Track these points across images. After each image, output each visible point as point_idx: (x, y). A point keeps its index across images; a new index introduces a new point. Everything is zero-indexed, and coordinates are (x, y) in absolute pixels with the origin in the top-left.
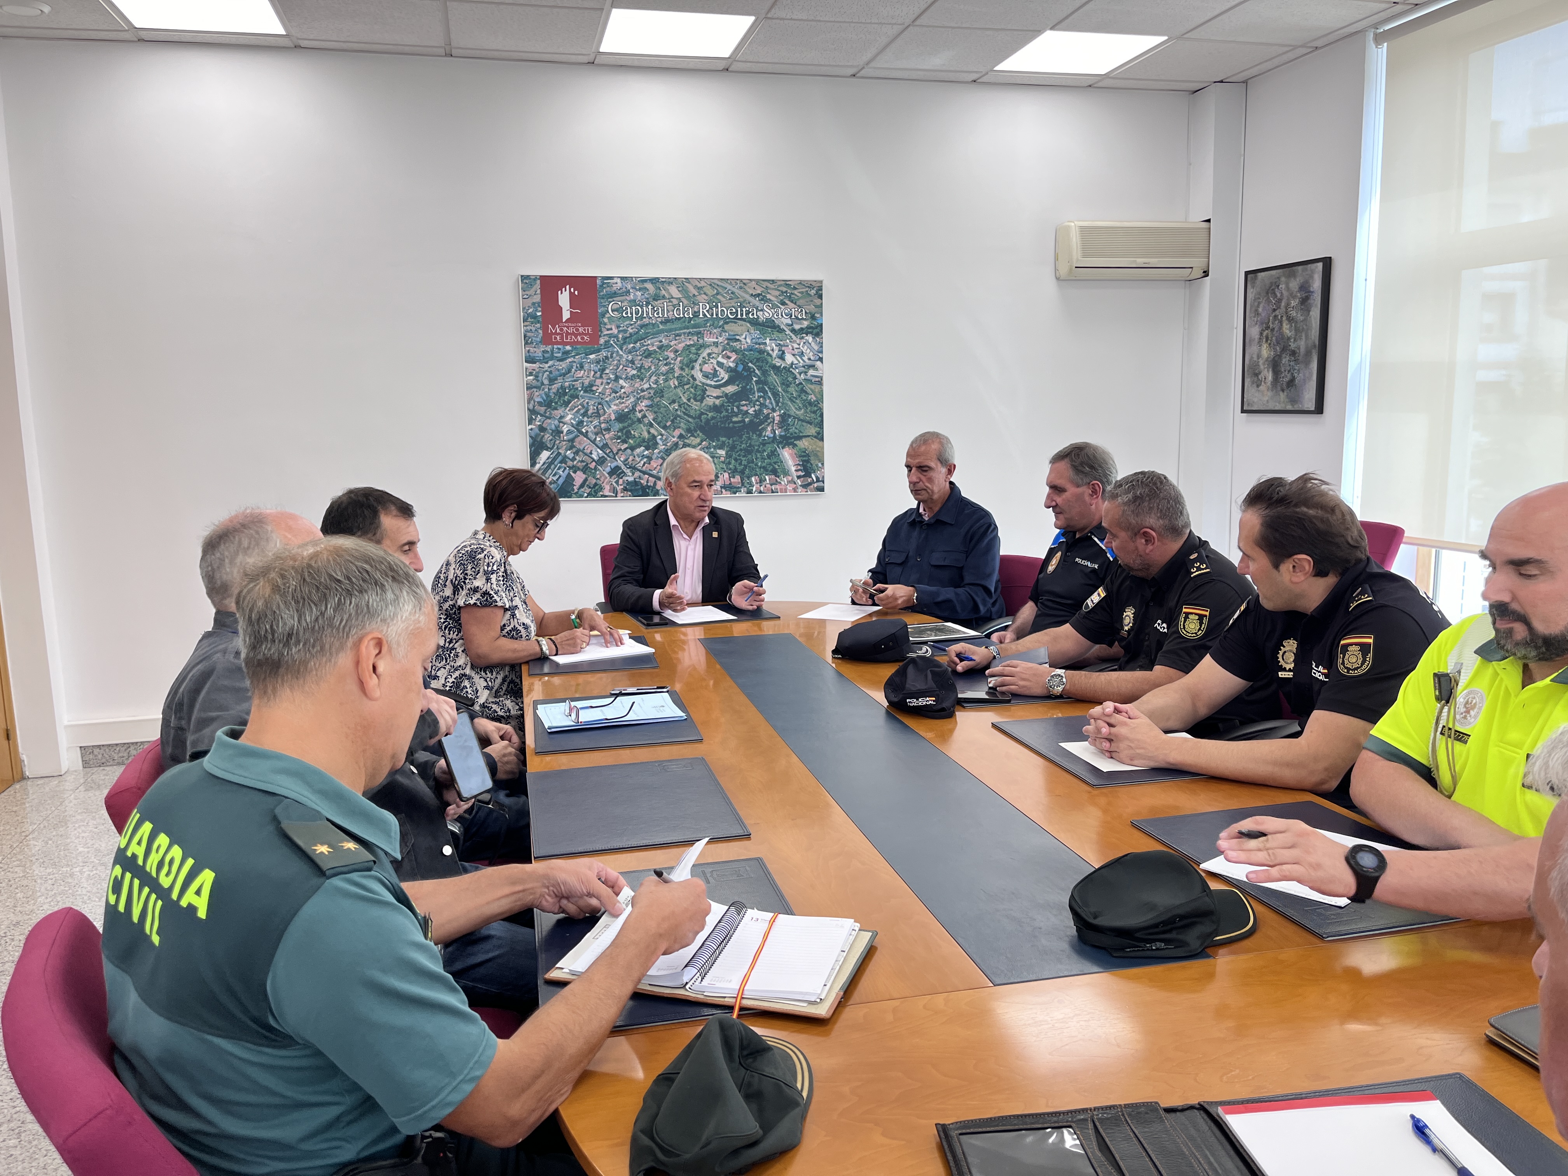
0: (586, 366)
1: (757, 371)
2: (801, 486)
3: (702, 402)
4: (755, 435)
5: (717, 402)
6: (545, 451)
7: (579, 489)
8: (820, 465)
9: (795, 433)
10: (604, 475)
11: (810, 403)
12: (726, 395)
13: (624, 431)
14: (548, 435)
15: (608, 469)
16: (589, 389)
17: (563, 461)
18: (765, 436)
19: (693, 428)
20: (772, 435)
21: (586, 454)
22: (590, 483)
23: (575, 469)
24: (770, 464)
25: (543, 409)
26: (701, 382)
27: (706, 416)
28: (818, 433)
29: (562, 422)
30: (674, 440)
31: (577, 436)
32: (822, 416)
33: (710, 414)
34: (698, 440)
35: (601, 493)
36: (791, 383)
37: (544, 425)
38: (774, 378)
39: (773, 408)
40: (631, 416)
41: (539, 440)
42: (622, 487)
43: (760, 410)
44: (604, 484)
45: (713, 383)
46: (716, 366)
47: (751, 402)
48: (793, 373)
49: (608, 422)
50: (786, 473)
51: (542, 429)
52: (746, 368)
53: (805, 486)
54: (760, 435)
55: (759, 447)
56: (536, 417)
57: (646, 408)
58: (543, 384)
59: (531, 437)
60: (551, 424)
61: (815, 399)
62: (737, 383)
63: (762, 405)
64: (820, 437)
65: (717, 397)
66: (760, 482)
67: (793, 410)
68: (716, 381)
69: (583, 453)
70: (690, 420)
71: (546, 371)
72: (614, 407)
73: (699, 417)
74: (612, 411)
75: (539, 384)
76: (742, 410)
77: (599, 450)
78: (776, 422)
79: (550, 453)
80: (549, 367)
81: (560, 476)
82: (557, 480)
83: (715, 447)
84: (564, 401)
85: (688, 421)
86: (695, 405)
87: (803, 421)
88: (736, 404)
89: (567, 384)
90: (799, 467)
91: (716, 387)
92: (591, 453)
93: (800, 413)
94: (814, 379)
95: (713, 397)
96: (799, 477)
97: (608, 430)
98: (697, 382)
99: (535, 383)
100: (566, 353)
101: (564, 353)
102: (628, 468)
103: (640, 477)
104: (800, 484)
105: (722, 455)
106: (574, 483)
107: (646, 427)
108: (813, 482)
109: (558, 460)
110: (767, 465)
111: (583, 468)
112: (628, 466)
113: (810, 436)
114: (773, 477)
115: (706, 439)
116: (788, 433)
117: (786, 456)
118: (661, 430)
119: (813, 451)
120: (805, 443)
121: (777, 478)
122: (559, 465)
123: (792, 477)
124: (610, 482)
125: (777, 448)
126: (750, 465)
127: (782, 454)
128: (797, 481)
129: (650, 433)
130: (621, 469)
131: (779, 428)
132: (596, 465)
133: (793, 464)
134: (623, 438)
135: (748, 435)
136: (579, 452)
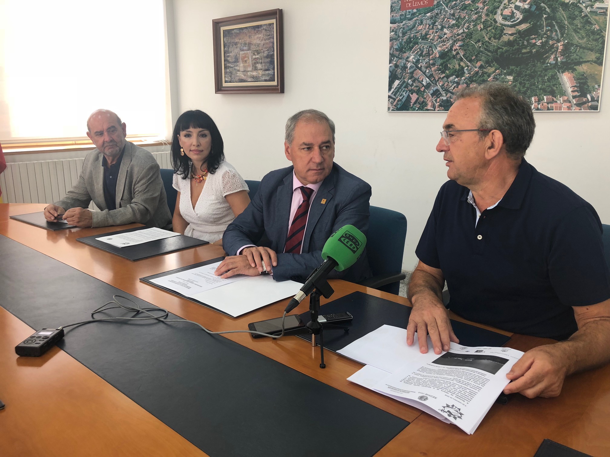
0: (424, 22)
1: (547, 10)
2: (575, 104)
3: (499, 40)
4: (539, 63)
5: (511, 38)
6: (397, 80)
7: (413, 105)
8: (596, 86)
9: (576, 59)
10: (428, 95)
11: (593, 32)
12: (519, 32)
13: (444, 65)
14: (399, 70)
15: (431, 92)
16: (425, 38)
17: (406, 87)
18: (548, 63)
19: (490, 60)
20: (554, 62)
22: (420, 101)
23: (412, 92)
24: (549, 86)
25: (398, 53)
26: (500, 24)
27: (501, 50)
28: (598, 59)
29: (408, 61)
30: (476, 69)
31: (415, 70)
32: (603, 43)
33: (505, 48)
34: (493, 69)
35: (426, 108)
36: (577, 17)
37: (398, 64)
38: (562, 14)
39: (558, 39)
40: (449, 54)
41: (394, 73)
42: (439, 104)
43: (547, 42)
44: (428, 102)
45: (510, 23)
46: (514, 10)
47: (539, 35)
48: (580, 8)
49: (434, 59)
50: (563, 93)
51: (396, 66)
52: (539, 8)
53: (579, 105)
54: (544, 63)
55: (542, 72)
56: (394, 59)
57: (459, 48)
58: (399, 37)
59: (390, 71)
60: (401, 63)
61: (598, 28)
62: (529, 21)
63: (549, 38)
64: (599, 62)
65: (512, 35)
66: (538, 102)
67: (576, 39)
68: (512, 22)
69: (418, 81)
70: (489, 54)
71: (401, 28)
72: (439, 49)
73: (496, 51)
74: (437, 52)
75: (397, 37)
76: (531, 43)
77: (427, 79)
78: (559, 51)
79: (399, 81)
80: (403, 25)
81: (404, 96)
82: (402, 99)
83: (506, 74)
84: (410, 47)
85: (488, 55)
86: (494, 42)
87: (584, 48)
88: (526, 38)
89: (412, 35)
90: (576, 89)
91: (512, 26)
92: (422, 81)
93: (583, 42)
94: (599, 11)
95: (509, 35)
96: (574, 97)
97: (434, 64)
98: (498, 24)
99: (395, 37)
100: (413, 14)
101: (412, 15)
102: (444, 91)
103: (450, 97)
104: (575, 102)
105: (510, 80)
106: (411, 101)
107: (458, 61)
108: (588, 101)
109: (404, 86)
110: (547, 87)
111: (417, 91)
112: (444, 89)
113: (590, 61)
114: (550, 97)
115: (500, 68)
116: (569, 60)
117: (565, 80)
118: (468, 63)
119: (591, 74)
120: (584, 68)
121: (554, 98)
122: (404, 89)
123: (567, 97)
124: (432, 100)
125: (558, 73)
126: (532, 87)
127: (561, 78)
128: (572, 100)
129: (461, 65)
130: (439, 91)
131: (562, 56)
132: (424, 89)
133: (570, 86)
134: (442, 70)
135: (533, 63)
136: (415, 80)
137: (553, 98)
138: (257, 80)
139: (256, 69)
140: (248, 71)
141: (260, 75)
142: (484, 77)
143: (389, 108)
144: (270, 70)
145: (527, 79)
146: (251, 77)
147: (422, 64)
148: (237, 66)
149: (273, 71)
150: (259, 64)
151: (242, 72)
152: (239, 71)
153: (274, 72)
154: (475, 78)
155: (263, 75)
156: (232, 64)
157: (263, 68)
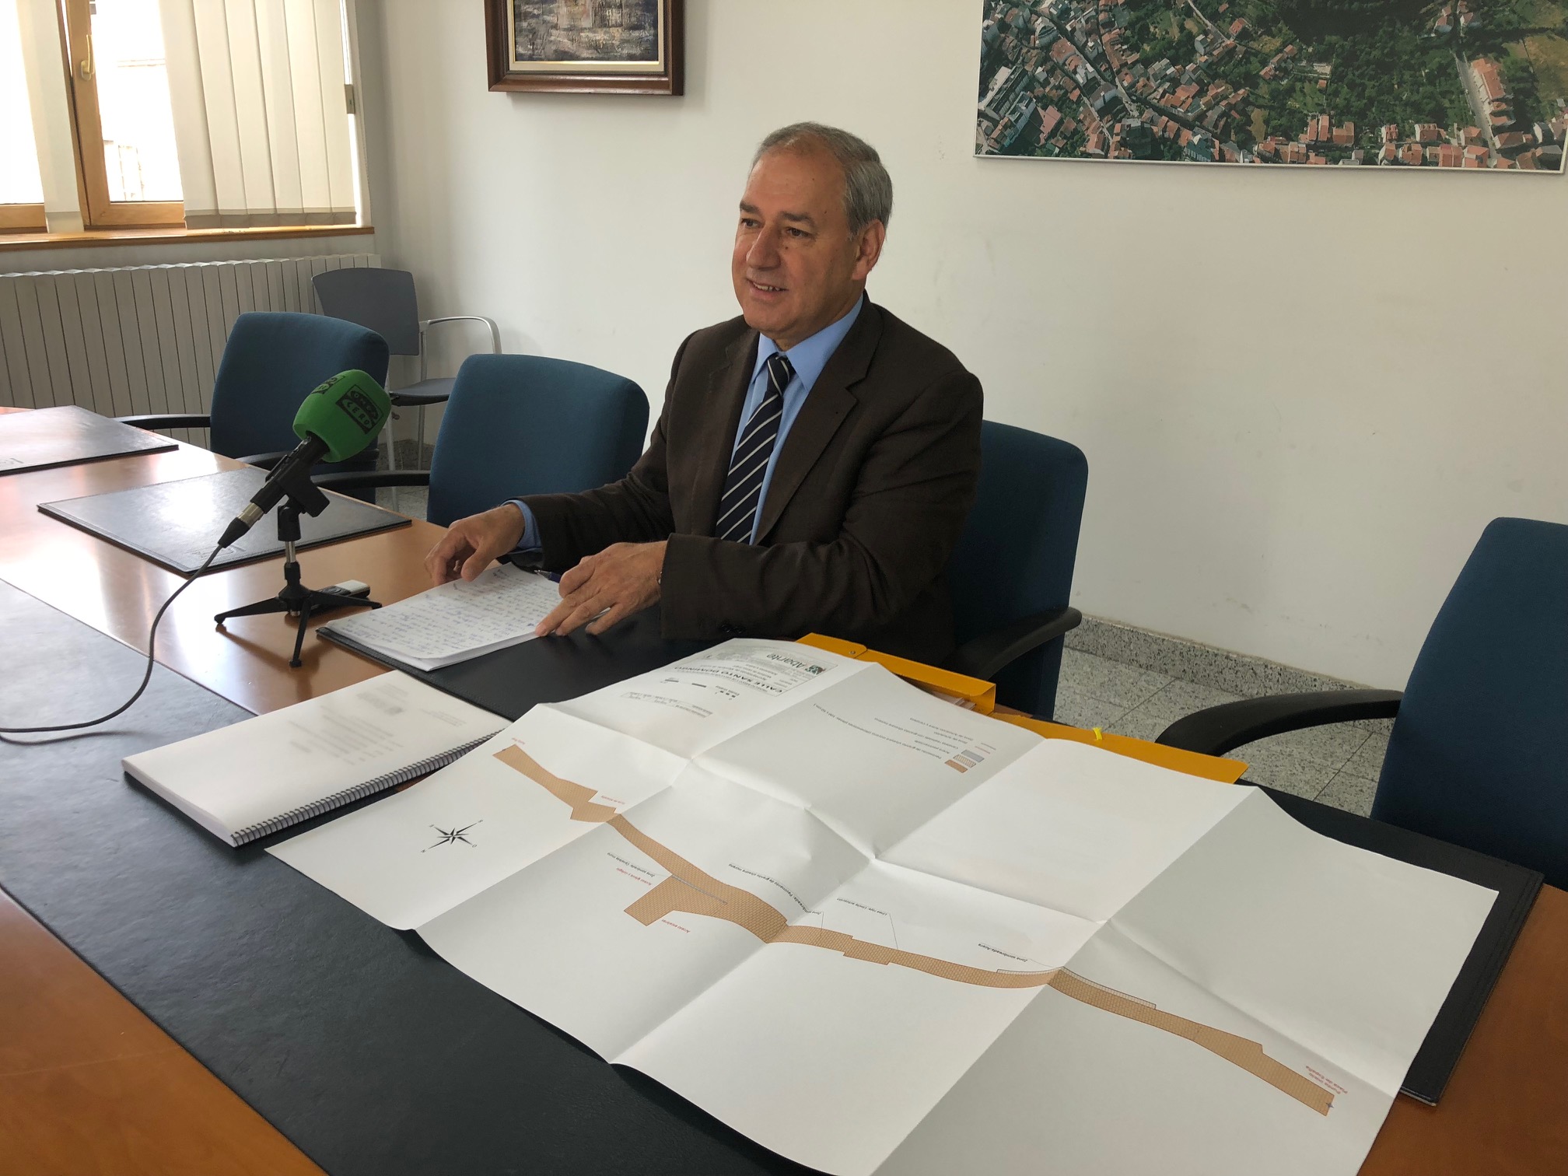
2: (1499, 151)
4: (1407, 28)
6: (1003, 68)
7: (1046, 140)
9: (1509, 23)
10: (1090, 113)
13: (1138, 26)
15: (1099, 103)
17: (1029, 87)
19: (1271, 16)
20: (1449, 28)
21: (1066, 74)
22: (1066, 129)
23: (1045, 102)
24: (1431, 96)
29: (1036, 13)
30: (1229, 42)
31: (1056, 39)
34: (1277, 42)
35: (1082, 149)
37: (1008, 20)
41: (996, 47)
42: (1118, 138)
44: (1089, 132)
50: (1467, 118)
51: (1003, 26)
53: (1510, 153)
54: (1419, 29)
55: (1412, 54)
56: (996, 4)
59: (984, 41)
60: (1017, 17)
66: (1397, 140)
69: (1063, 71)
77: (1088, 65)
79: (1010, 71)
81: (1021, 115)
82: (1017, 121)
83: (1311, 59)
90: (1504, 106)
92: (1075, 72)
96: (1497, 130)
97: (1109, 25)
102: (1133, 101)
103: (1152, 120)
104: (1498, 145)
105: (1322, 74)
106: (1042, 128)
107: (1178, 17)
108: (1534, 143)
109: (1022, 85)
110: (1424, 98)
111: (1059, 101)
112: (1135, 98)
113: (1548, 29)
114: (1432, 128)
115: (1296, 39)
116: (1490, 23)
117: (1475, 79)
118: (1207, 22)
119: (1548, 68)
120: (1529, 49)
121: (1442, 130)
122: (1022, 93)
123: (1480, 129)
124: (1099, 128)
125: (1457, 59)
126: (1382, 98)
127: (1465, 72)
128: (1491, 138)
129: (1185, 29)
130: (1122, 103)
131: (1470, 11)
132: (1080, 95)
133: (1489, 97)
134: (1133, 41)
135: (1390, 29)
136: (1055, 69)
137: (1439, 131)
138: (606, 57)
139: (603, 23)
140: (582, 30)
141: (616, 43)
142: (1248, 65)
143: (978, 148)
144: (644, 29)
145: (1372, 72)
146: (590, 47)
147: (1077, 24)
148: (551, 12)
149: (652, 32)
150: (614, 10)
151: (565, 30)
152: (555, 27)
153: (656, 35)
154: (1223, 68)
155: (624, 41)
156: (537, 6)
157: (626, 21)
